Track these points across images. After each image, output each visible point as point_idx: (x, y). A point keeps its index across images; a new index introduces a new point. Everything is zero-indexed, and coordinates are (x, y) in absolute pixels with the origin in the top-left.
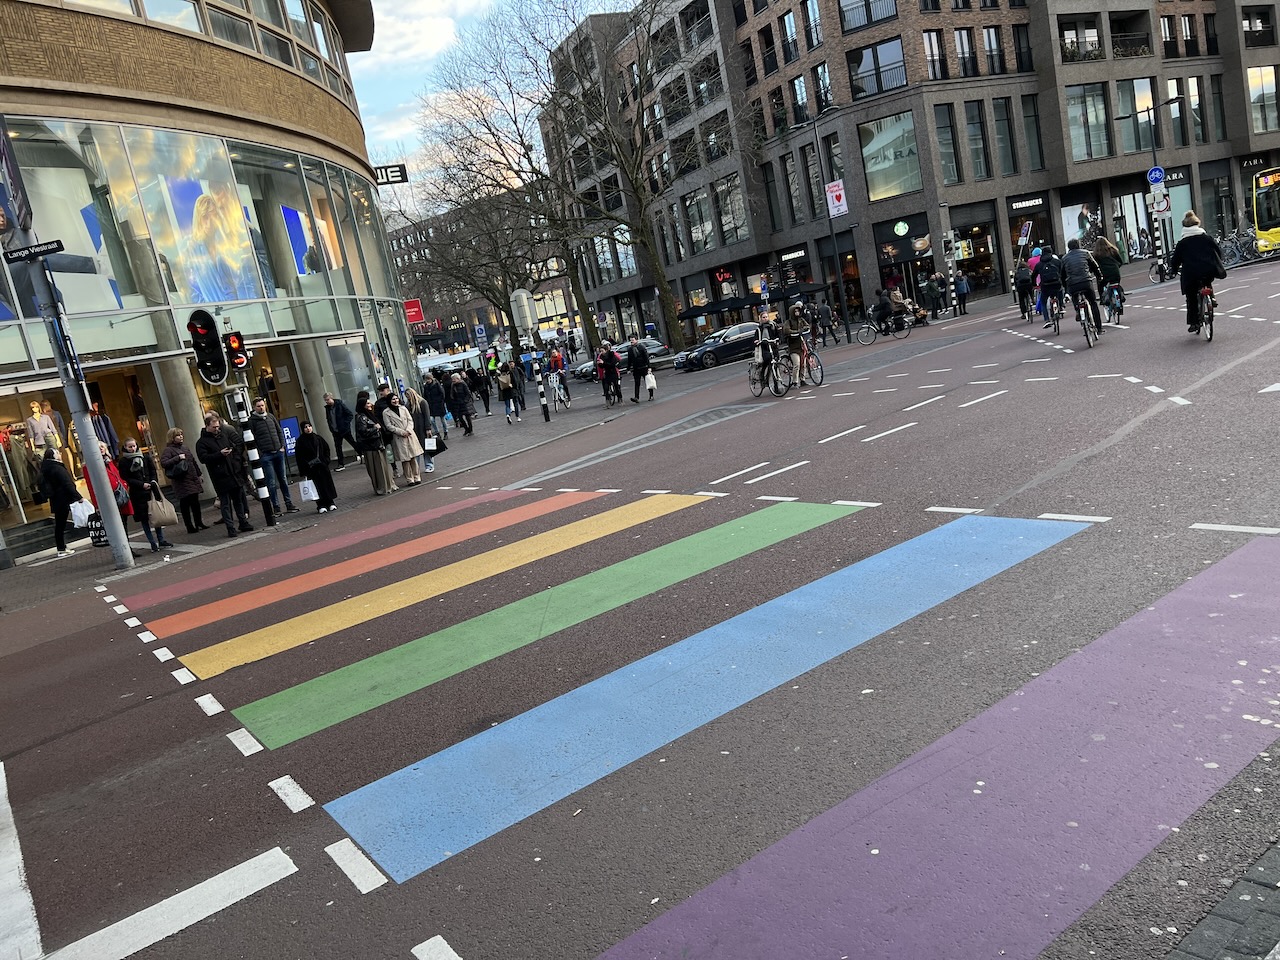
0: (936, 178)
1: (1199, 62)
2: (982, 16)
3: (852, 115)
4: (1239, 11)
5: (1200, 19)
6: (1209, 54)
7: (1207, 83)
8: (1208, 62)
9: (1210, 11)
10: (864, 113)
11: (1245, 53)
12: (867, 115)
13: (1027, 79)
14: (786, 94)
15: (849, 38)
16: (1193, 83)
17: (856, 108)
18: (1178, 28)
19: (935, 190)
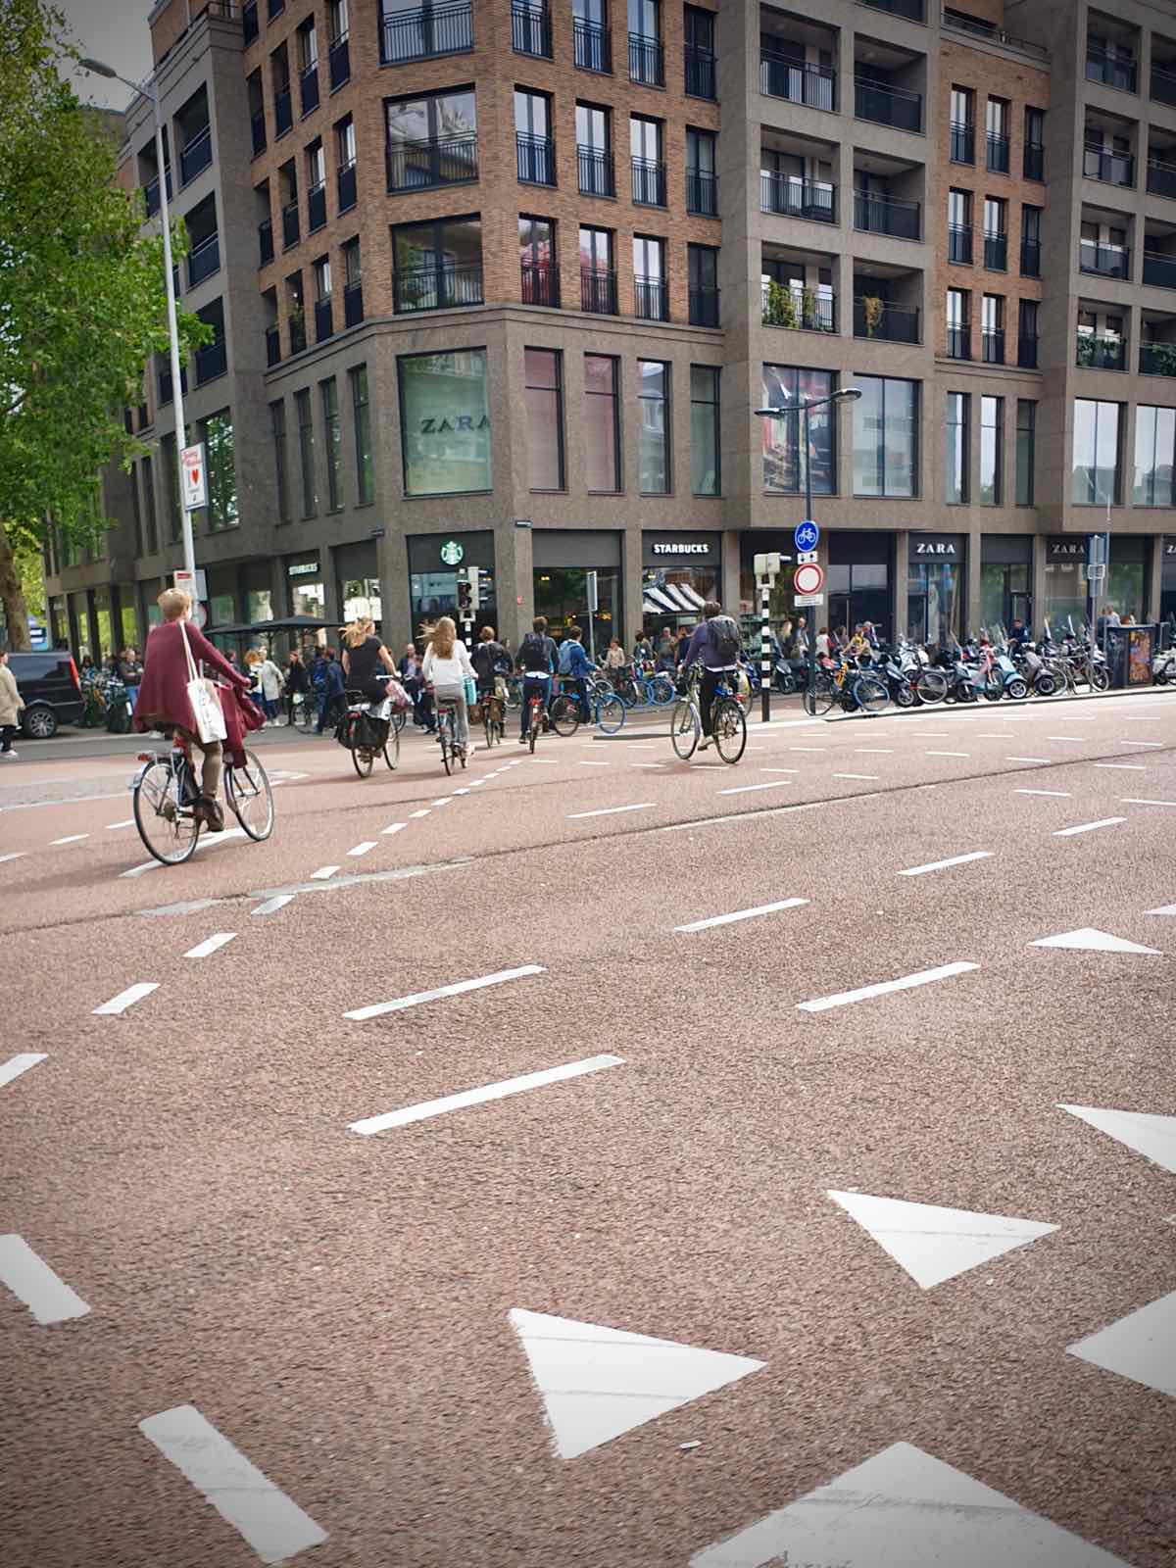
0: (514, 475)
1: (1001, 375)
2: (634, 214)
3: (390, 338)
4: (1074, 304)
5: (1013, 307)
6: (1019, 365)
7: (1011, 410)
8: (1015, 376)
9: (1032, 296)
10: (409, 338)
11: (1075, 377)
12: (414, 343)
13: (703, 338)
14: (308, 285)
15: (395, 202)
16: (988, 406)
17: (396, 327)
18: (974, 313)
19: (511, 496)
